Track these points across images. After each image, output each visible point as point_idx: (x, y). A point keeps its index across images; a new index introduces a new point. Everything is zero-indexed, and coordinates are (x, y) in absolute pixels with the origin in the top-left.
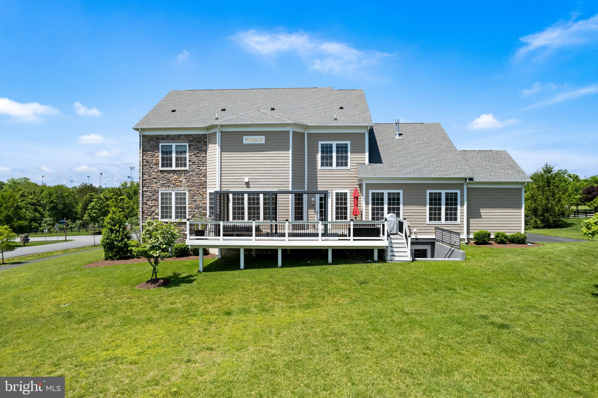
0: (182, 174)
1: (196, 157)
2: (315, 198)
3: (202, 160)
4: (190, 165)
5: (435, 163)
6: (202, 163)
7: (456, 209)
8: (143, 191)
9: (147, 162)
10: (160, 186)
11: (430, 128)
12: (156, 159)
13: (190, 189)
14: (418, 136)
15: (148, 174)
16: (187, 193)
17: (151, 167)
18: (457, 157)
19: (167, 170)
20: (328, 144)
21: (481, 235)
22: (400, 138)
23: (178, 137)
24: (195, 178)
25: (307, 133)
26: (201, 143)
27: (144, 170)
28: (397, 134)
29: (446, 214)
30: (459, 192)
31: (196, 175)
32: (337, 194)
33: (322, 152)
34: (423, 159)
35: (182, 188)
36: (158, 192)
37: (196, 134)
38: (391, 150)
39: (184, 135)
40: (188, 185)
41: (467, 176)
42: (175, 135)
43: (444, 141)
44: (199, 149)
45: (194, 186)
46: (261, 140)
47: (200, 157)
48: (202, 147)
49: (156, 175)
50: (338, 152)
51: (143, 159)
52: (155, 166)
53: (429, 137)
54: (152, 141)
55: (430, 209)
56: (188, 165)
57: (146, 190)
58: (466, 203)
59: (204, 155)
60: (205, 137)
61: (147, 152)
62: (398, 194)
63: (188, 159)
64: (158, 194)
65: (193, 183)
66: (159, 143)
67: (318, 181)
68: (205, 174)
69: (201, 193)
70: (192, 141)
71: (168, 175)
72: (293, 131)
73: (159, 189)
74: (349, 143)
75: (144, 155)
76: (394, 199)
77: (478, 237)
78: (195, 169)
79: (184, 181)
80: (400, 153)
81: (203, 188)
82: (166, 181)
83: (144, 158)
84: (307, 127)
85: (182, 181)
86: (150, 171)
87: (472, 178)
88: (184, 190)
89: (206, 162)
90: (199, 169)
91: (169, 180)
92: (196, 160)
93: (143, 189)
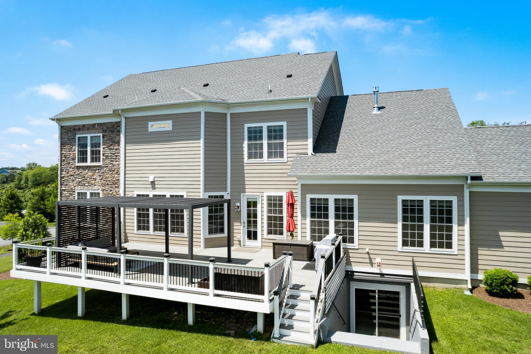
0: (96, 170)
1: (109, 149)
2: (240, 203)
3: (115, 153)
4: (103, 159)
5: (418, 150)
6: (115, 157)
7: (450, 229)
8: (61, 190)
9: (65, 157)
10: (77, 185)
11: (430, 96)
12: (73, 153)
13: (103, 188)
14: (407, 109)
15: (66, 171)
16: (101, 192)
17: (69, 163)
18: (460, 138)
19: (83, 166)
20: (256, 127)
21: (496, 279)
22: (379, 112)
23: (93, 127)
24: (108, 175)
25: (231, 114)
26: (114, 133)
27: (62, 166)
28: (375, 108)
29: (432, 236)
30: (454, 199)
31: (109, 172)
32: (269, 198)
33: (250, 139)
34: (401, 144)
35: (96, 187)
36: (74, 192)
37: (110, 123)
38: (358, 132)
39: (98, 124)
40: (102, 184)
41: (469, 171)
42: (90, 125)
43: (445, 115)
44: (112, 140)
45: (108, 184)
46: (167, 126)
47: (113, 149)
48: (115, 138)
49: (73, 171)
50: (269, 138)
51: (61, 154)
52: (72, 161)
53: (424, 109)
54: (69, 132)
55: (405, 227)
56: (101, 160)
57: (64, 188)
58: (467, 220)
59: (117, 147)
60: (118, 125)
61: (66, 145)
62: (351, 201)
63: (101, 153)
64: (75, 194)
65: (106, 181)
66: (76, 134)
67: (246, 179)
68: (118, 170)
69: (114, 193)
70: (106, 131)
71: (84, 171)
72: (205, 112)
73: (76, 187)
74: (284, 124)
75: (63, 148)
76: (344, 209)
77: (492, 283)
78: (108, 165)
79: (98, 178)
80: (369, 135)
81: (116, 187)
82: (82, 178)
83: (63, 152)
84: (229, 105)
85: (96, 179)
86: (67, 167)
87: (481, 177)
88: (98, 190)
89: (118, 156)
90: (112, 164)
91: (85, 177)
92: (109, 154)
93: (61, 187)
